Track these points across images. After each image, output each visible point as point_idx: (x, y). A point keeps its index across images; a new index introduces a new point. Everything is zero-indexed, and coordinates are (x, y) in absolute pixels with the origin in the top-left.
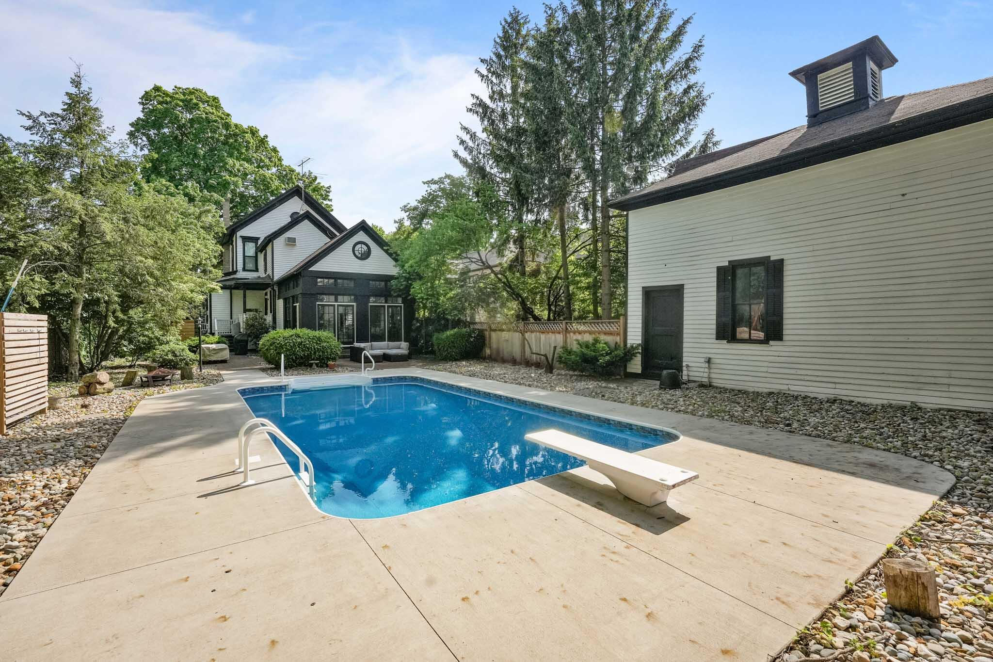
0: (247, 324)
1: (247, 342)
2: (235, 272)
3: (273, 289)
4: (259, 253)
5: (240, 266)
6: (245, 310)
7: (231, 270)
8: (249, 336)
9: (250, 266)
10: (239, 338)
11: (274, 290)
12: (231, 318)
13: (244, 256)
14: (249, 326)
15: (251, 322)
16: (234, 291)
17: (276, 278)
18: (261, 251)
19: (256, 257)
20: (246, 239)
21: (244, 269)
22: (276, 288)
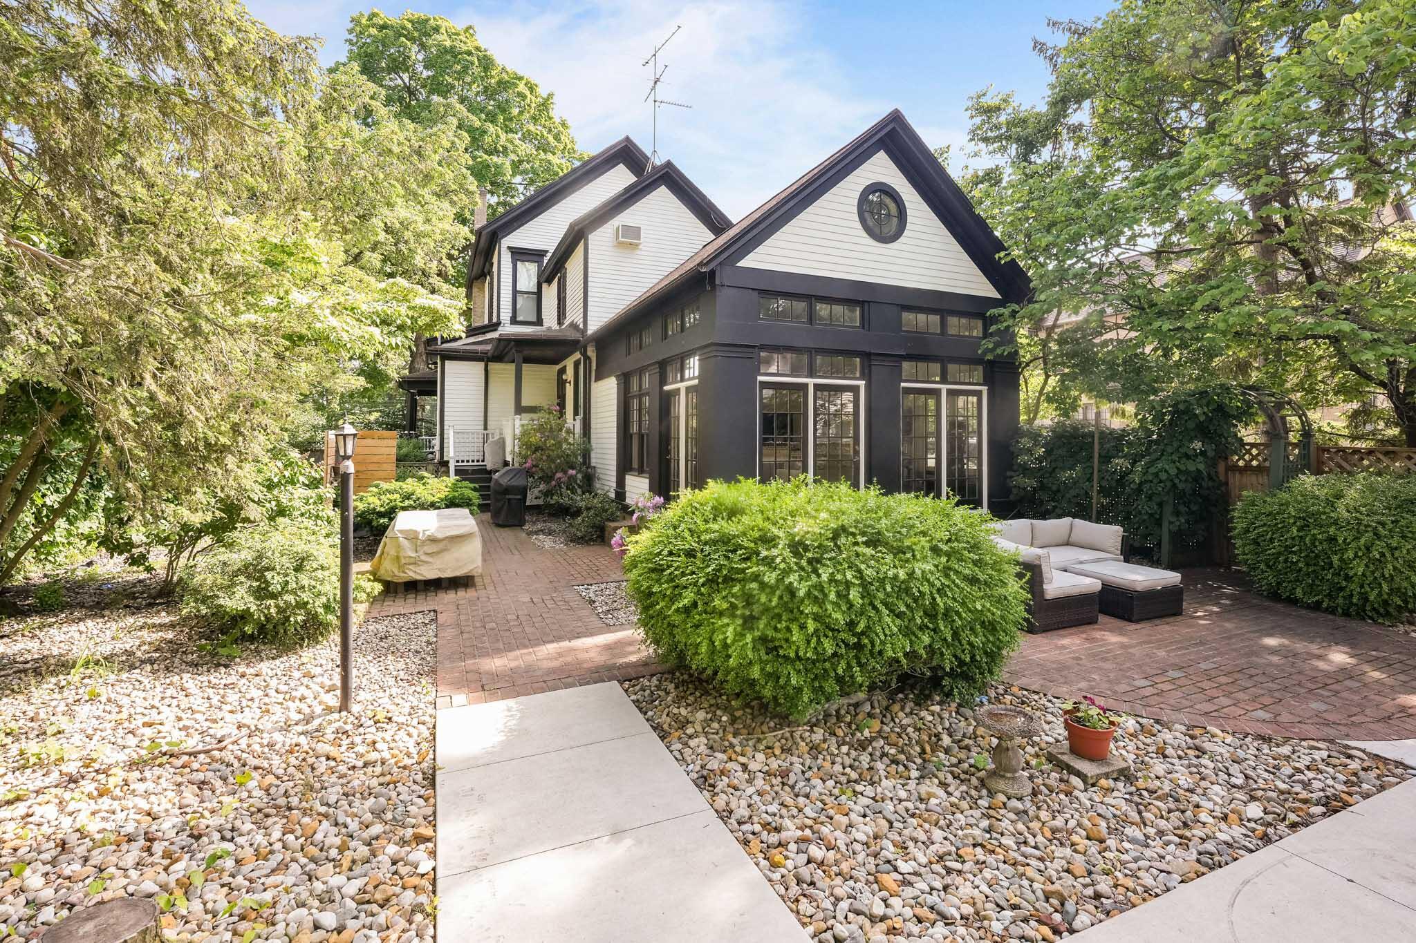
0: (526, 445)
1: (523, 491)
2: (494, 326)
3: (584, 354)
4: (545, 286)
5: (506, 315)
6: (520, 409)
7: (486, 322)
8: (529, 474)
9: (526, 313)
10: (504, 482)
11: (587, 358)
12: (486, 428)
13: (515, 292)
14: (531, 448)
15: (536, 439)
16: (493, 366)
17: (593, 328)
18: (549, 281)
19: (539, 294)
20: (520, 254)
21: (514, 321)
22: (591, 352)
